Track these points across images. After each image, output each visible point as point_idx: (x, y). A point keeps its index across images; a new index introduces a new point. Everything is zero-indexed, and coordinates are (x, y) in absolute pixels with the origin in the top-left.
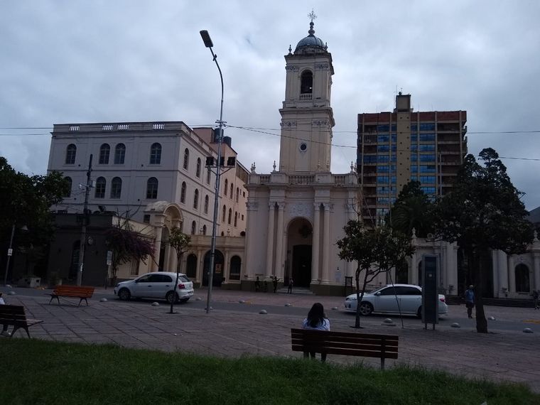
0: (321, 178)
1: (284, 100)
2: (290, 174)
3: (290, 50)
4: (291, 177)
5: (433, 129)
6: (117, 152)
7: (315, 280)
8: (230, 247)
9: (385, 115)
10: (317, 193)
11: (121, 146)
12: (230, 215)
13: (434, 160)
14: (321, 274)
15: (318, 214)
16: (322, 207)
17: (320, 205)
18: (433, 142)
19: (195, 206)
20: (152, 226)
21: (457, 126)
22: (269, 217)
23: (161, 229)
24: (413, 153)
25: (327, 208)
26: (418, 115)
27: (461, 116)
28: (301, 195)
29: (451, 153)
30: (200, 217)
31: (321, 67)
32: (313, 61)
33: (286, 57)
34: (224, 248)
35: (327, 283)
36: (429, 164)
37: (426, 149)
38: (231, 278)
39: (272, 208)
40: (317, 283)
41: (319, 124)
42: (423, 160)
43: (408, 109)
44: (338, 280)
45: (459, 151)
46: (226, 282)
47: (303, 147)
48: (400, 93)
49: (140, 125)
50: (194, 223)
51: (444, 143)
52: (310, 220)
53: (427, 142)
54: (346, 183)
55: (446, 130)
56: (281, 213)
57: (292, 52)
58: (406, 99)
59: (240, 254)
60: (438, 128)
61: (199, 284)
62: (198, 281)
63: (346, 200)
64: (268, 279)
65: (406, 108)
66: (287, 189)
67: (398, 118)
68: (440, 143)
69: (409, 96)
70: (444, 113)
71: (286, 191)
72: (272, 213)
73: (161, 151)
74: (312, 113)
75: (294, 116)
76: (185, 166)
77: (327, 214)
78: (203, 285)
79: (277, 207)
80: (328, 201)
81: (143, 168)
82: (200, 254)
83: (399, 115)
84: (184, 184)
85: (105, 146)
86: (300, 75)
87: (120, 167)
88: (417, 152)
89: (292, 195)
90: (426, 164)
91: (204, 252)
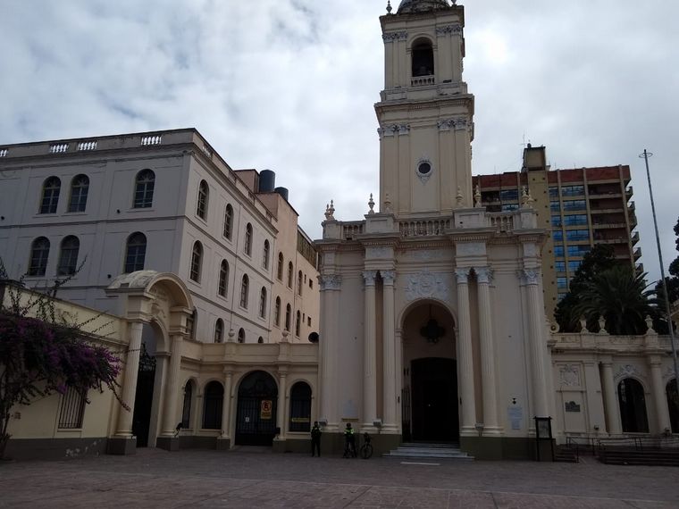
0: (465, 219)
1: (383, 89)
2: (400, 217)
3: (389, 8)
4: (403, 224)
5: (582, 193)
6: (75, 191)
7: (468, 428)
8: (289, 365)
9: (509, 177)
10: (461, 250)
11: (81, 179)
12: (288, 315)
13: (588, 237)
14: (481, 416)
15: (464, 291)
16: (472, 277)
17: (468, 272)
18: (584, 212)
19: (223, 291)
20: (121, 319)
21: (617, 187)
22: (364, 302)
23: (141, 327)
24: (555, 228)
25: (483, 278)
26: (559, 173)
27: (622, 173)
28: (425, 256)
29: (613, 226)
30: (232, 312)
31: (448, 30)
32: (433, 22)
33: (382, 19)
34: (276, 366)
35: (497, 433)
36: (581, 242)
37: (573, 222)
38: (293, 427)
39: (371, 283)
40: (474, 433)
41: (452, 124)
42: (571, 238)
43: (542, 167)
44: (515, 427)
45: (625, 222)
46: (281, 438)
47: (425, 168)
48: (529, 145)
49: (118, 141)
50: (220, 323)
51: (600, 212)
52: (448, 304)
53: (575, 213)
54: (516, 227)
55: (602, 193)
56: (388, 293)
57: (394, 11)
58: (538, 153)
59: (309, 379)
60: (589, 192)
61: (229, 440)
62: (225, 436)
63: (521, 260)
64: (368, 427)
65: (540, 165)
66: (399, 245)
67: (530, 179)
68: (594, 212)
69: (542, 149)
70: (596, 169)
71: (396, 250)
72: (371, 293)
73: (153, 183)
74: (438, 107)
75: (404, 115)
76: (202, 212)
77: (484, 291)
78: (236, 443)
79: (379, 280)
80: (485, 263)
81: (120, 217)
82: (228, 380)
83: (531, 175)
84: (198, 246)
85: (53, 181)
86: (410, 46)
87: (77, 217)
88: (560, 226)
89: (408, 257)
90: (575, 243)
91: (238, 377)
